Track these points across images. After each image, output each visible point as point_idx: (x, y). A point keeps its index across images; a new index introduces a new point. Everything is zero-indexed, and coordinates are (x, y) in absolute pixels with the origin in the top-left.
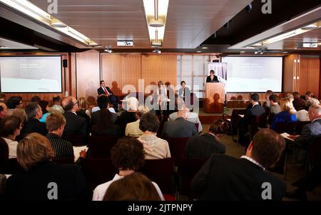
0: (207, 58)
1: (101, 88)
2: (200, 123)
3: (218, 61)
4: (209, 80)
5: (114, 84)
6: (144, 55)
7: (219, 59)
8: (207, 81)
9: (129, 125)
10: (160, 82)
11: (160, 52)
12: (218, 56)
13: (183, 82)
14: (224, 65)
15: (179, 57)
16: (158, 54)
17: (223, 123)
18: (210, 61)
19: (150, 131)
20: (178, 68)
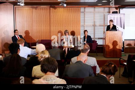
0: (107, 10)
1: (15, 36)
2: (98, 66)
3: (116, 12)
4: (108, 28)
5: (27, 33)
6: (53, 7)
7: (118, 11)
8: (107, 30)
9: (35, 68)
10: (66, 31)
11: (65, 5)
12: (116, 8)
13: (86, 31)
14: (122, 16)
15: (82, 9)
16: (64, 7)
17: (113, 66)
18: (109, 12)
19: (51, 72)
20: (82, 18)
